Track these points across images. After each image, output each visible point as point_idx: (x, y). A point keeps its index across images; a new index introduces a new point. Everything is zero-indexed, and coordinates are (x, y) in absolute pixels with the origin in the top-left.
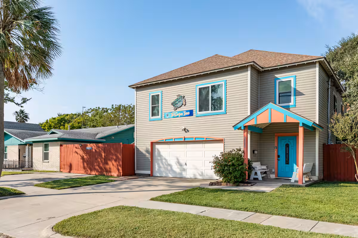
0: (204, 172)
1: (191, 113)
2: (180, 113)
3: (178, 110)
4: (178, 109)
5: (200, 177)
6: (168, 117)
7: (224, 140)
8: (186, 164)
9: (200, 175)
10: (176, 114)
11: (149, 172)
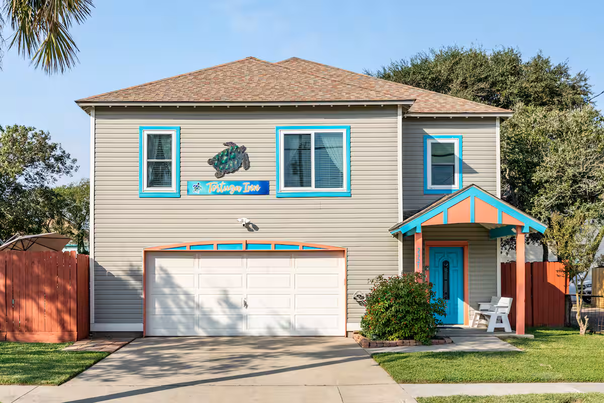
0: (292, 321)
1: (264, 188)
2: (232, 186)
3: (228, 177)
4: (226, 175)
5: (282, 333)
6: (198, 192)
7: (346, 251)
8: (246, 304)
9: (284, 328)
10: (220, 186)
11: (138, 327)
